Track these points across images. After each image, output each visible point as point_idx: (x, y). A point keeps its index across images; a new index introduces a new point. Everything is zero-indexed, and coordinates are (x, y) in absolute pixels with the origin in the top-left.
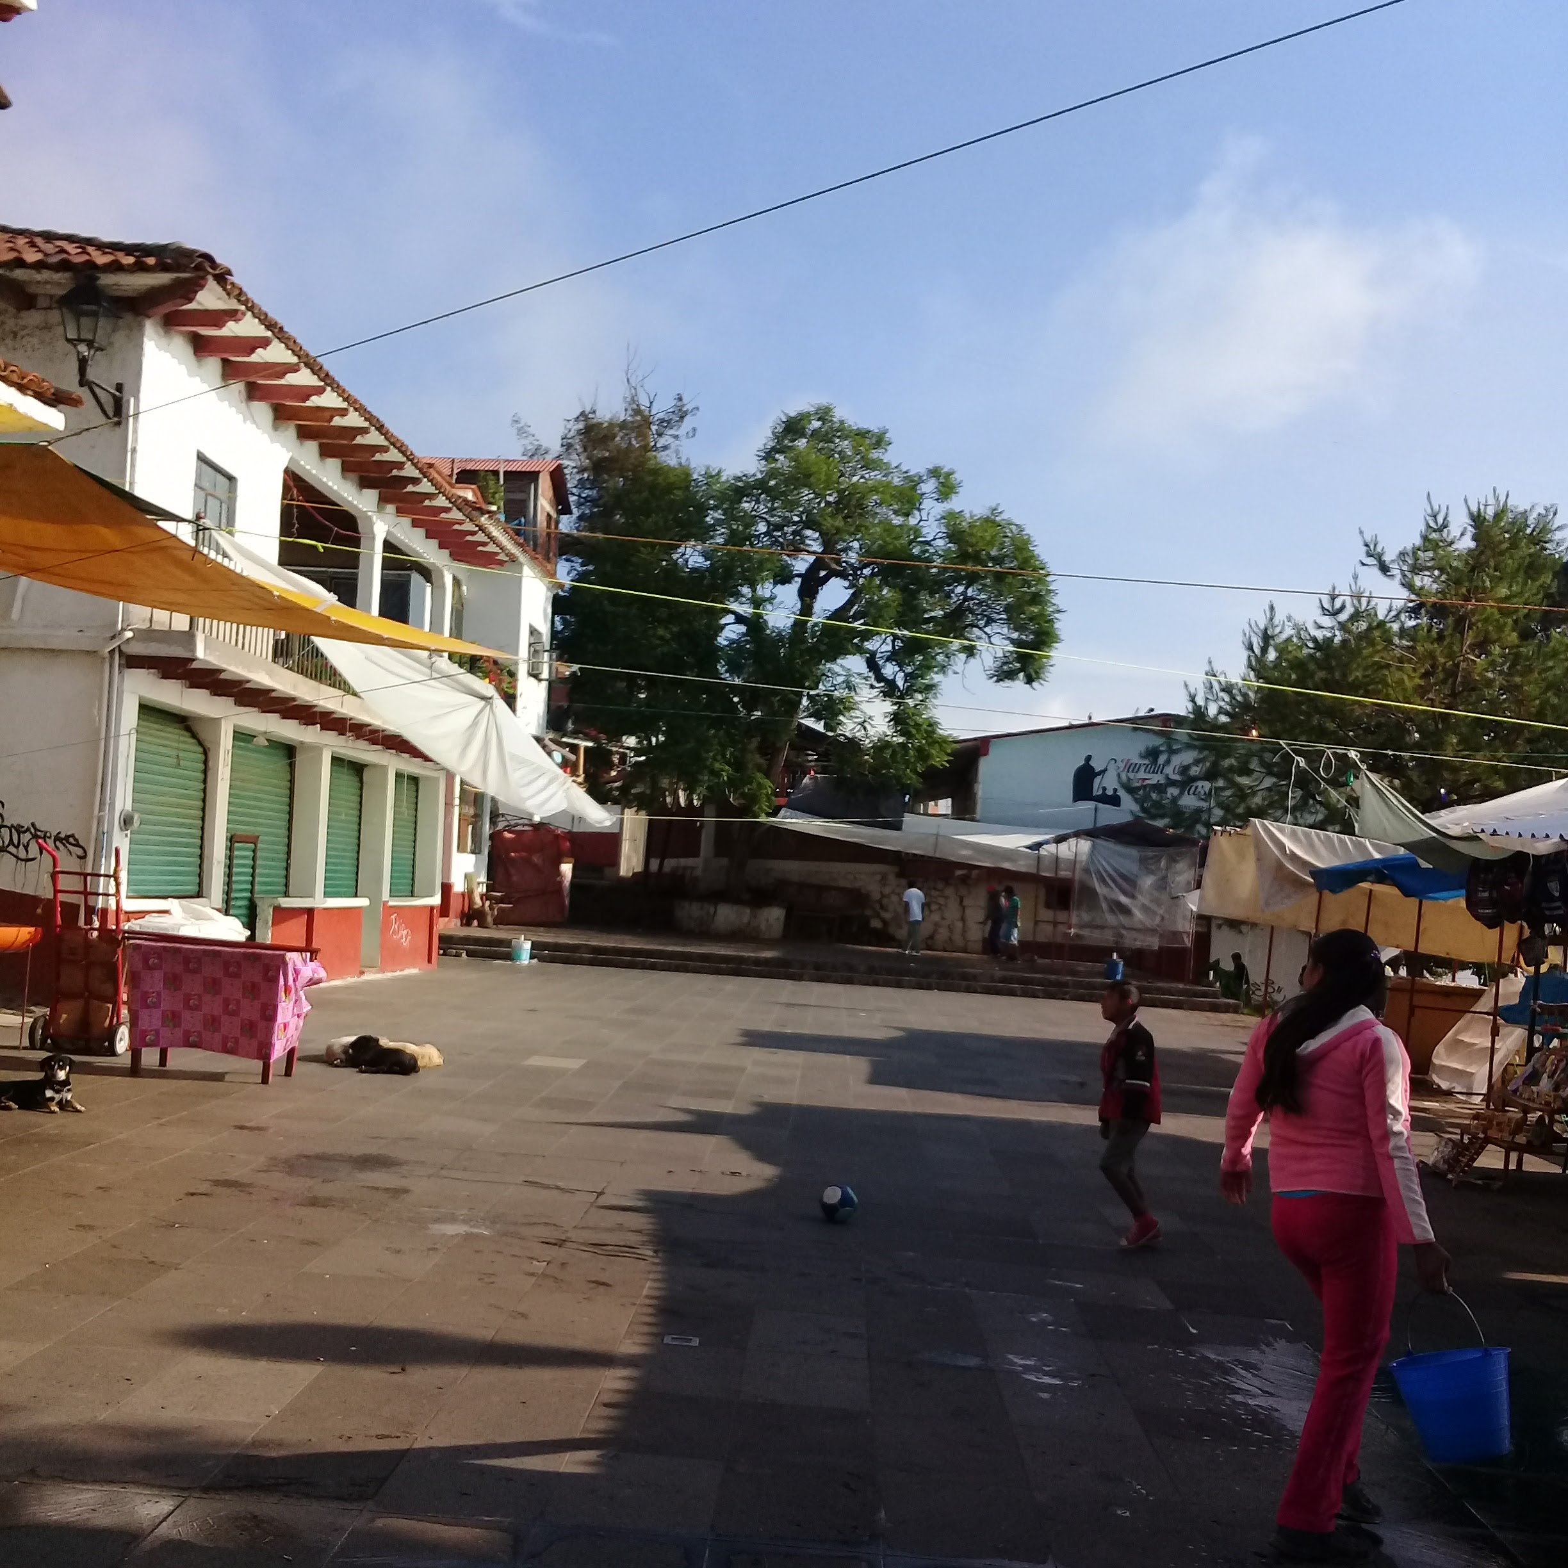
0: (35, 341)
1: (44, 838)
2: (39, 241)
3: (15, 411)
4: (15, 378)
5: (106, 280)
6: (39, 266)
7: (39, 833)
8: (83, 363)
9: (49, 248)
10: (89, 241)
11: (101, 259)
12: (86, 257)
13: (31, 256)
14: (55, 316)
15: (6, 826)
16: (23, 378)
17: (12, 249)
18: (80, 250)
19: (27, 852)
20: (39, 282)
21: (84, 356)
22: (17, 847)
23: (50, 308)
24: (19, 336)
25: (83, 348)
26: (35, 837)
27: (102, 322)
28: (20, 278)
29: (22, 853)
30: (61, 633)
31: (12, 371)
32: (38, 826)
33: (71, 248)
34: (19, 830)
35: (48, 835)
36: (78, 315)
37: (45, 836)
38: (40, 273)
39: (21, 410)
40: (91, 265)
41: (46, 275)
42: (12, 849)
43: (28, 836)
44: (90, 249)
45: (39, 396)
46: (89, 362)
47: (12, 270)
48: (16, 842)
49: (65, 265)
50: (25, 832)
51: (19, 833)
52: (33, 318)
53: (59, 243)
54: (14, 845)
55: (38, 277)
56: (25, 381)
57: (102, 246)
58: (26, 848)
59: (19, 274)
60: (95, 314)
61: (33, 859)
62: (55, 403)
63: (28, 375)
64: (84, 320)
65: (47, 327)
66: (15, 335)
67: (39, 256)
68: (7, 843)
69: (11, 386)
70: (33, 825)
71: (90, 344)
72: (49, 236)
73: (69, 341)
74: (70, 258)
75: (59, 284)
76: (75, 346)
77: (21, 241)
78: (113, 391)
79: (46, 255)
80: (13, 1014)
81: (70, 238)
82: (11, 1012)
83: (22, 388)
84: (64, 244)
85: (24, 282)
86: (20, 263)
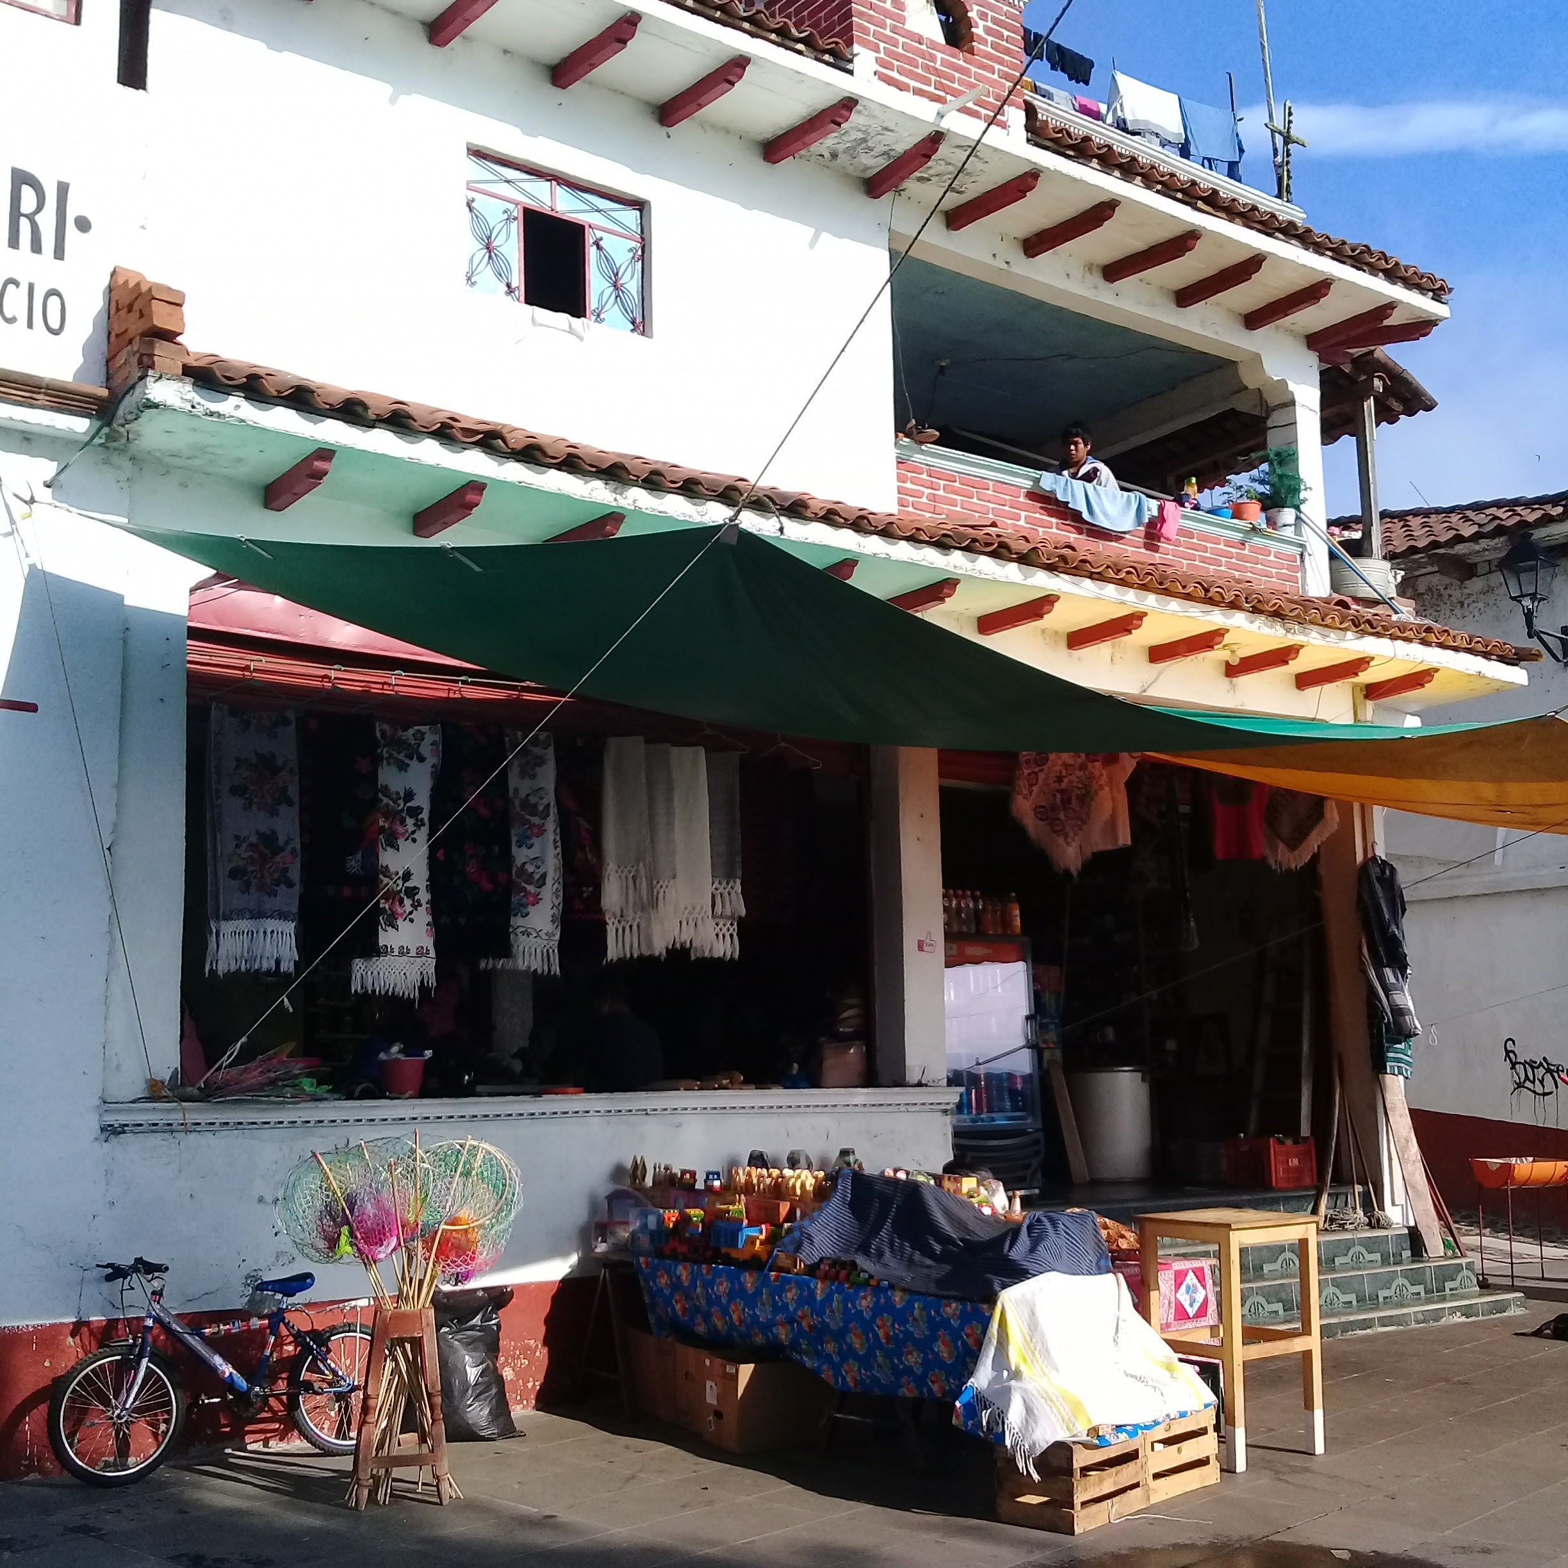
0: (1481, 605)
1: (1557, 1072)
2: (1469, 513)
3: (1484, 677)
4: (1480, 647)
5: (1539, 534)
6: (1476, 537)
7: (1552, 1068)
8: (1529, 616)
9: (1481, 518)
10: (1516, 502)
11: (1532, 517)
12: (1518, 518)
13: (1468, 531)
14: (1497, 578)
15: (1520, 1063)
16: (1487, 646)
17: (1451, 528)
18: (1510, 513)
19: (1543, 1087)
20: (1479, 551)
21: (1529, 609)
22: (1533, 1082)
23: (1490, 572)
24: (1466, 605)
25: (1527, 602)
26: (1548, 1071)
27: (1541, 573)
28: (1461, 552)
29: (1539, 1089)
30: (1544, 872)
31: (1478, 642)
32: (1550, 1060)
33: (1500, 513)
34: (1532, 1065)
35: (1560, 1068)
36: (1517, 573)
37: (1558, 1068)
38: (1478, 543)
39: (1489, 675)
40: (1523, 524)
41: (1484, 543)
42: (1528, 1084)
43: (1542, 1071)
44: (1518, 509)
45: (1502, 659)
46: (1535, 614)
47: (1452, 547)
48: (1531, 1078)
49: (1500, 531)
50: (1538, 1067)
51: (1533, 1068)
52: (1476, 585)
53: (1488, 511)
54: (1530, 1080)
55: (1477, 547)
56: (1489, 648)
57: (1529, 504)
58: (1542, 1082)
59: (1460, 549)
60: (1533, 569)
61: (1551, 1093)
62: (1517, 662)
63: (1491, 642)
64: (1524, 577)
65: (1490, 590)
66: (1462, 604)
67: (1475, 528)
68: (1523, 1078)
69: (1476, 655)
70: (1545, 1059)
71: (1533, 597)
72: (1478, 507)
73: (1513, 598)
74: (1503, 523)
75: (1495, 549)
76: (1520, 602)
77: (1455, 518)
78: (1559, 635)
79: (1480, 526)
80: (1555, 1247)
81: (1498, 504)
82: (1553, 1244)
83: (1486, 655)
84: (1493, 511)
85: (1464, 555)
86: (1459, 539)
